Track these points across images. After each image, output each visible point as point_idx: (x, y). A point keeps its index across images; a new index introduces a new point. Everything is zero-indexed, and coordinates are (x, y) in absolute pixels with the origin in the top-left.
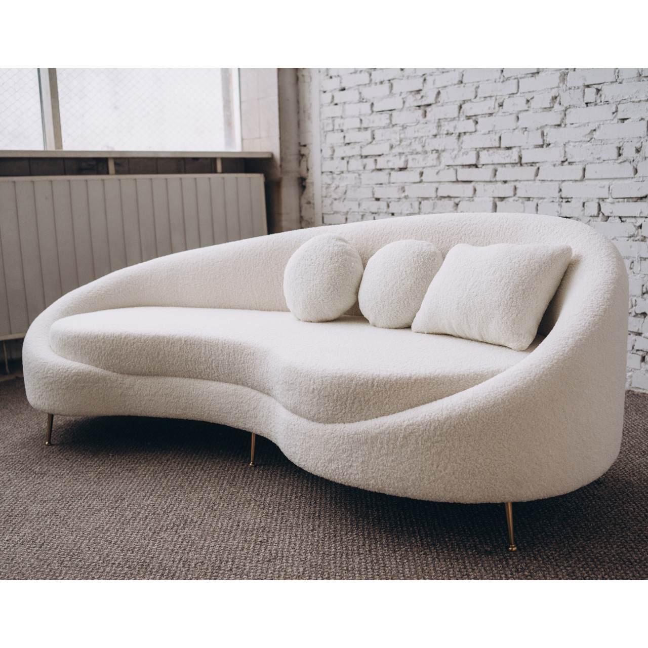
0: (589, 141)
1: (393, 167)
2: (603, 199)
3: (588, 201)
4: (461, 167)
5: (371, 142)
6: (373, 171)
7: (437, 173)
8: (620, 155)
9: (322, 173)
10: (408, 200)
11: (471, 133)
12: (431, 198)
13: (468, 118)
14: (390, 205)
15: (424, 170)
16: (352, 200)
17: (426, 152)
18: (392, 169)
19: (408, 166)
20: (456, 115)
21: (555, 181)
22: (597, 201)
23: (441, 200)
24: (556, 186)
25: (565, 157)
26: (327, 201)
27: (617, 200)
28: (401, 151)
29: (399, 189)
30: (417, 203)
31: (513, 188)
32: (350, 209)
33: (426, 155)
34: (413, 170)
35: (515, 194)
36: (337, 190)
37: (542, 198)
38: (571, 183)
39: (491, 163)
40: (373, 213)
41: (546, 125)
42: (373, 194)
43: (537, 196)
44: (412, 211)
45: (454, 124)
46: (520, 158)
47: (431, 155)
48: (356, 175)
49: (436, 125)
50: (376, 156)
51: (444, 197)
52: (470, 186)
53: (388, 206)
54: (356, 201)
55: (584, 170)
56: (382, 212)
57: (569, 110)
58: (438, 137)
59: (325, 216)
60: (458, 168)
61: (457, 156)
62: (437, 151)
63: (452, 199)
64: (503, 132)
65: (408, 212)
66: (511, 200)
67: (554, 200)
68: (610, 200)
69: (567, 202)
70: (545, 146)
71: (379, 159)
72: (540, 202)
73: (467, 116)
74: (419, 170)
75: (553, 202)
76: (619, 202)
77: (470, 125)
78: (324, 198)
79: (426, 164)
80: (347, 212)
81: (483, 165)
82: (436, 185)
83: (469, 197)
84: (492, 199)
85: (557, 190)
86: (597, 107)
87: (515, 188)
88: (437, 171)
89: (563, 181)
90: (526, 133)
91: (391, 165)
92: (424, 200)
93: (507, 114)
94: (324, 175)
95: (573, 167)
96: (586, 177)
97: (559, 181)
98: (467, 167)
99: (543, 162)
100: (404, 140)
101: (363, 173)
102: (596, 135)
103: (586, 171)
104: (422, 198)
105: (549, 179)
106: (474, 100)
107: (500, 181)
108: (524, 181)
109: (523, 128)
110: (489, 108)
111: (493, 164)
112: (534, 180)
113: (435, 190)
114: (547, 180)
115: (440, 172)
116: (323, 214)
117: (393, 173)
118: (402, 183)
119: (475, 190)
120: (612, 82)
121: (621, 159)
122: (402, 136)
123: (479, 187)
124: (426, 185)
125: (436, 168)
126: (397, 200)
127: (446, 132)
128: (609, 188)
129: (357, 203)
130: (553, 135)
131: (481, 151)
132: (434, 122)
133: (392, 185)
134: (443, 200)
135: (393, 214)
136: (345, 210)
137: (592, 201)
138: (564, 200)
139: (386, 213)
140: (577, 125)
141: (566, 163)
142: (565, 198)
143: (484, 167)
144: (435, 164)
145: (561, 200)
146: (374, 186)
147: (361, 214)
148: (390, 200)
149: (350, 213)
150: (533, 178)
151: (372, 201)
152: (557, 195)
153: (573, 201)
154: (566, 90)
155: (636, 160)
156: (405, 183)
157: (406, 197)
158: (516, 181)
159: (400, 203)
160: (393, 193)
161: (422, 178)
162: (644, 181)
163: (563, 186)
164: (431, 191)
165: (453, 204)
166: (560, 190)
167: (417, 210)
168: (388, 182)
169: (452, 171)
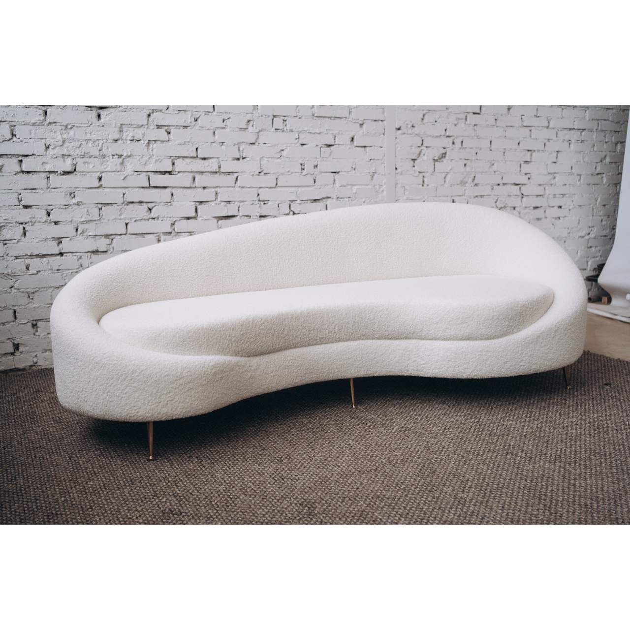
0: (279, 158)
1: (52, 170)
2: (292, 201)
3: (281, 203)
4: (153, 173)
5: (10, 140)
6: (17, 173)
7: (124, 179)
8: (303, 169)
10: (82, 207)
11: (162, 141)
12: (116, 203)
13: (159, 127)
14: (52, 213)
15: (103, 175)
17: (104, 156)
18: (50, 172)
19: (78, 170)
20: (145, 123)
21: (254, 188)
22: (289, 202)
23: (127, 205)
24: (255, 192)
25: (261, 168)
27: (304, 202)
28: (65, 152)
29: (66, 195)
30: (97, 210)
31: (214, 193)
33: (104, 159)
34: (85, 175)
35: (216, 199)
37: (243, 202)
38: (267, 189)
39: (190, 171)
40: (22, 223)
41: (243, 142)
42: (20, 201)
43: (238, 200)
44: (90, 218)
45: (143, 132)
46: (220, 167)
47: (112, 160)
49: (117, 129)
50: (19, 155)
51: (133, 202)
52: (168, 190)
53: (49, 214)
55: (277, 179)
56: (39, 222)
57: (261, 133)
58: (119, 142)
60: (149, 173)
61: (148, 163)
62: (120, 156)
63: (144, 205)
64: (201, 144)
65: (83, 219)
66: (213, 203)
67: (254, 202)
68: (298, 202)
69: (264, 204)
70: (241, 159)
71: (25, 160)
72: (241, 204)
73: (157, 125)
74: (98, 174)
75: (253, 204)
76: (304, 203)
77: (162, 134)
79: (105, 168)
81: (179, 172)
82: (124, 191)
83: (167, 202)
84: (193, 203)
85: (256, 195)
86: (284, 133)
87: (216, 194)
88: (122, 177)
89: (260, 188)
90: (223, 147)
91: (48, 168)
92: (105, 206)
93: (204, 129)
95: (268, 176)
96: (278, 185)
97: (257, 187)
98: (159, 173)
99: (241, 172)
100: (67, 141)
102: (284, 153)
103: (279, 180)
104: (102, 204)
106: (166, 112)
107: (200, 187)
108: (225, 187)
109: (220, 143)
110: (185, 121)
111: (192, 172)
112: (234, 187)
113: (122, 196)
114: (247, 187)
115: (128, 177)
117: (51, 176)
118: (70, 188)
119: (172, 195)
120: (295, 117)
121: (305, 172)
122: (65, 136)
123: (176, 192)
124: (106, 190)
125: (121, 173)
126: (64, 207)
127: (129, 138)
128: (297, 193)
130: (247, 151)
131: (176, 160)
132: (115, 127)
133: (53, 190)
134: (131, 206)
135: (56, 223)
137: (285, 203)
138: (262, 203)
139: (46, 222)
140: (269, 145)
141: (262, 174)
142: (263, 201)
143: (181, 174)
144: (119, 170)
145: (259, 202)
146: (22, 192)
148: (51, 207)
151: (19, 209)
152: (256, 199)
153: (270, 203)
154: (259, 117)
155: (316, 173)
156: (76, 188)
157: (78, 204)
158: (217, 187)
159: (70, 210)
160: (57, 199)
161: (101, 183)
162: (320, 188)
163: (260, 191)
164: (116, 196)
165: (147, 209)
166: (258, 195)
167: (96, 217)
168: (46, 186)
169: (144, 176)
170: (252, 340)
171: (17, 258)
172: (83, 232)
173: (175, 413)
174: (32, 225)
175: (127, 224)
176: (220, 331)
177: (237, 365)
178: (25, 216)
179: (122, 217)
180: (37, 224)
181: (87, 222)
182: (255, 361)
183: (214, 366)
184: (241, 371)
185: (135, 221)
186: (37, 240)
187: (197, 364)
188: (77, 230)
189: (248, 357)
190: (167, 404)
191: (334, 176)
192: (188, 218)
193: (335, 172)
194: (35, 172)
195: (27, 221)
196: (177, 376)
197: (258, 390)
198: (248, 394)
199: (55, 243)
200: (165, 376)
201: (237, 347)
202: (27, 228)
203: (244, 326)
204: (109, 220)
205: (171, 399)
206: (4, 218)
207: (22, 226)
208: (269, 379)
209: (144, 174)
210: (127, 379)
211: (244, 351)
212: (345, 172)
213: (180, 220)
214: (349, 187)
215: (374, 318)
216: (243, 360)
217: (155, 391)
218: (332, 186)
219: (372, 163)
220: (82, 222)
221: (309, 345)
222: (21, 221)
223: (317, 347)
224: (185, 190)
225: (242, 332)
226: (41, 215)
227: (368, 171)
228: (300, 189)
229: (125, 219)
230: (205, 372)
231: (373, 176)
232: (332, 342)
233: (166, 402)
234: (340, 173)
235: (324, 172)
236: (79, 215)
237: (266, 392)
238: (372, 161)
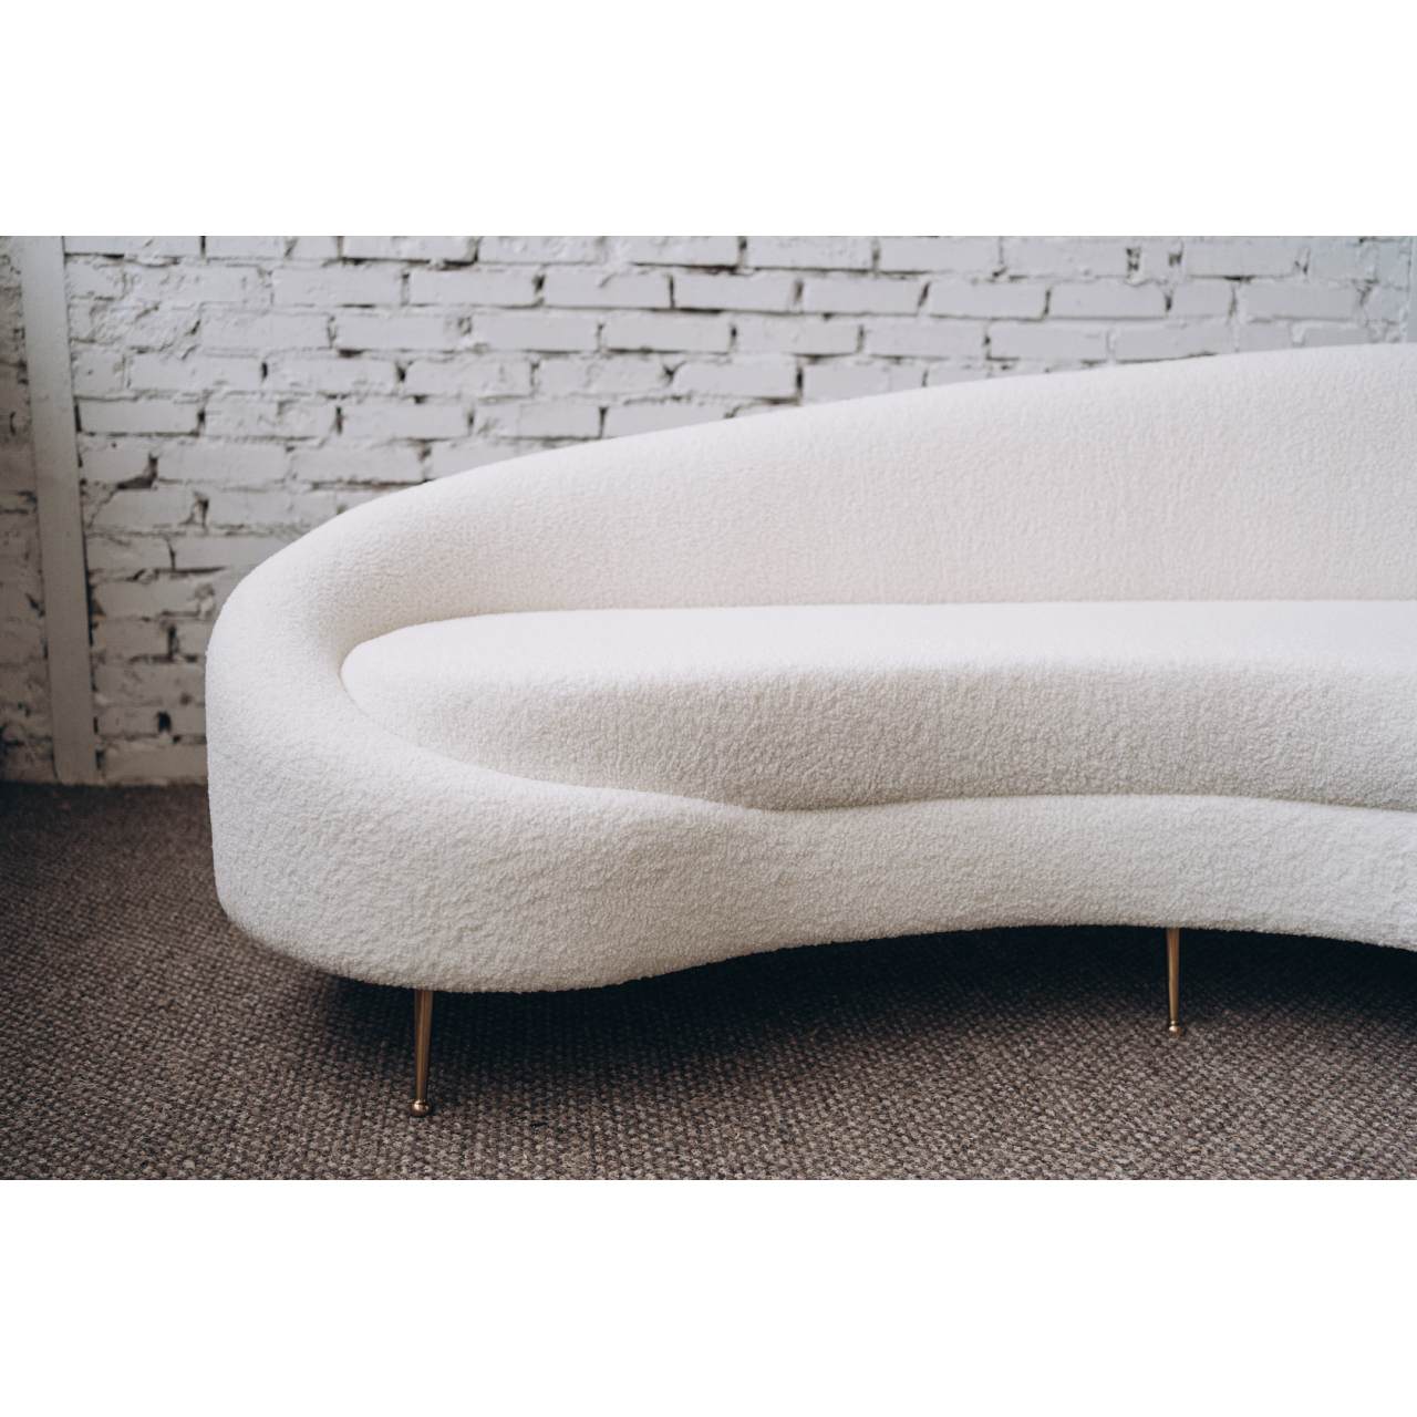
1: (417, 256)
2: (1092, 364)
4: (684, 270)
6: (329, 262)
7: (604, 284)
8: (1134, 267)
9: (67, 255)
10: (487, 357)
12: (576, 352)
14: (410, 371)
15: (550, 273)
16: (229, 354)
18: (414, 262)
19: (482, 256)
21: (976, 319)
22: (1082, 366)
23: (609, 357)
24: (975, 331)
25: (1002, 262)
26: (98, 358)
29: (448, 324)
30: (526, 367)
31: (855, 333)
32: (220, 383)
34: (501, 271)
35: (860, 348)
36: (144, 320)
37: (937, 359)
38: (1015, 325)
39: (788, 264)
40: (333, 397)
42: (332, 337)
43: (924, 354)
44: (504, 389)
46: (876, 257)
48: (251, 273)
51: (622, 351)
52: (723, 322)
53: (402, 375)
54: (253, 356)
55: (1048, 294)
56: (377, 394)
59: (83, 406)
60: (675, 272)
61: (672, 240)
63: (655, 358)
65: (488, 393)
66: (849, 362)
67: (971, 362)
69: (1004, 368)
72: (934, 366)
74: (535, 271)
75: (968, 367)
78: (80, 346)
79: (555, 254)
80: (207, 394)
81: (758, 269)
82: (601, 317)
83: (717, 353)
84: (792, 359)
85: (981, 340)
87: (862, 333)
88: (599, 279)
89: (994, 319)
92: (547, 359)
94: (77, 266)
95: (1023, 286)
96: (1053, 312)
97: (984, 319)
98: (701, 271)
99: (943, 272)
101: (282, 267)
103: (1053, 299)
104: (540, 352)
105: (959, 313)
107: (814, 314)
111: (793, 269)
112: (915, 315)
113: (594, 330)
114: (953, 317)
115: (615, 281)
116: (76, 398)
117: (415, 272)
118: (461, 305)
119: (734, 333)
121: (1137, 277)
123: (746, 325)
124: (554, 314)
125: (594, 267)
126: (441, 357)
128: (1108, 339)
129: (257, 365)
133: (417, 310)
134: (619, 359)
135: (419, 399)
136: (197, 387)
137: (1070, 366)
138: (997, 365)
139: (393, 394)
141: (1003, 278)
142: (1000, 359)
143: (763, 274)
144: (589, 259)
145: (989, 363)
146: (338, 312)
147: (278, 398)
148: (408, 357)
149: (213, 397)
150: (911, 306)
151: (330, 357)
152: (980, 351)
153: (1020, 366)
155: (1175, 280)
156: (475, 306)
157: (478, 350)
158: (863, 314)
159: (455, 365)
160: (424, 334)
161: (541, 294)
162: (1185, 326)
163: (994, 330)
164: (576, 332)
165: (659, 371)
166: (987, 341)
167: (522, 387)
168: (398, 300)
169: (657, 279)
170: (793, 752)
171: (316, 486)
172: (486, 428)
173: (486, 973)
174: (359, 402)
175: (603, 412)
176: (675, 710)
177: (729, 833)
178: (343, 375)
179: (593, 390)
180: (370, 400)
181: (499, 399)
182: (802, 828)
183: (640, 830)
184: (743, 854)
185: (628, 403)
186: (369, 443)
187: (572, 812)
188: (471, 421)
189: (775, 809)
190: (460, 939)
191: (1233, 291)
192: (776, 402)
193: (1238, 279)
194: (374, 260)
195: (345, 390)
196: (496, 850)
197: (807, 927)
198: (767, 938)
199: (412, 453)
200: (455, 845)
201: (735, 770)
202: (348, 408)
203: (765, 703)
204: (555, 398)
205: (471, 923)
206: (291, 380)
207: (333, 404)
208: (851, 896)
209: (658, 272)
210: (345, 837)
211: (762, 788)
212: (1272, 277)
213: (751, 405)
214: (1282, 324)
215: (1272, 719)
216: (754, 819)
217: (422, 888)
218: (1224, 319)
219: (1368, 249)
220: (486, 401)
221: (1013, 792)
222: (332, 388)
223: (1044, 801)
224: (770, 322)
225: (756, 722)
226: (383, 375)
227: (1350, 276)
228: (1119, 328)
229: (598, 396)
230: (598, 844)
231: (1364, 294)
232: (1099, 791)
233: (454, 933)
234: (1253, 281)
235: (1204, 277)
236: (476, 379)
237: (839, 936)
238: (1366, 244)
